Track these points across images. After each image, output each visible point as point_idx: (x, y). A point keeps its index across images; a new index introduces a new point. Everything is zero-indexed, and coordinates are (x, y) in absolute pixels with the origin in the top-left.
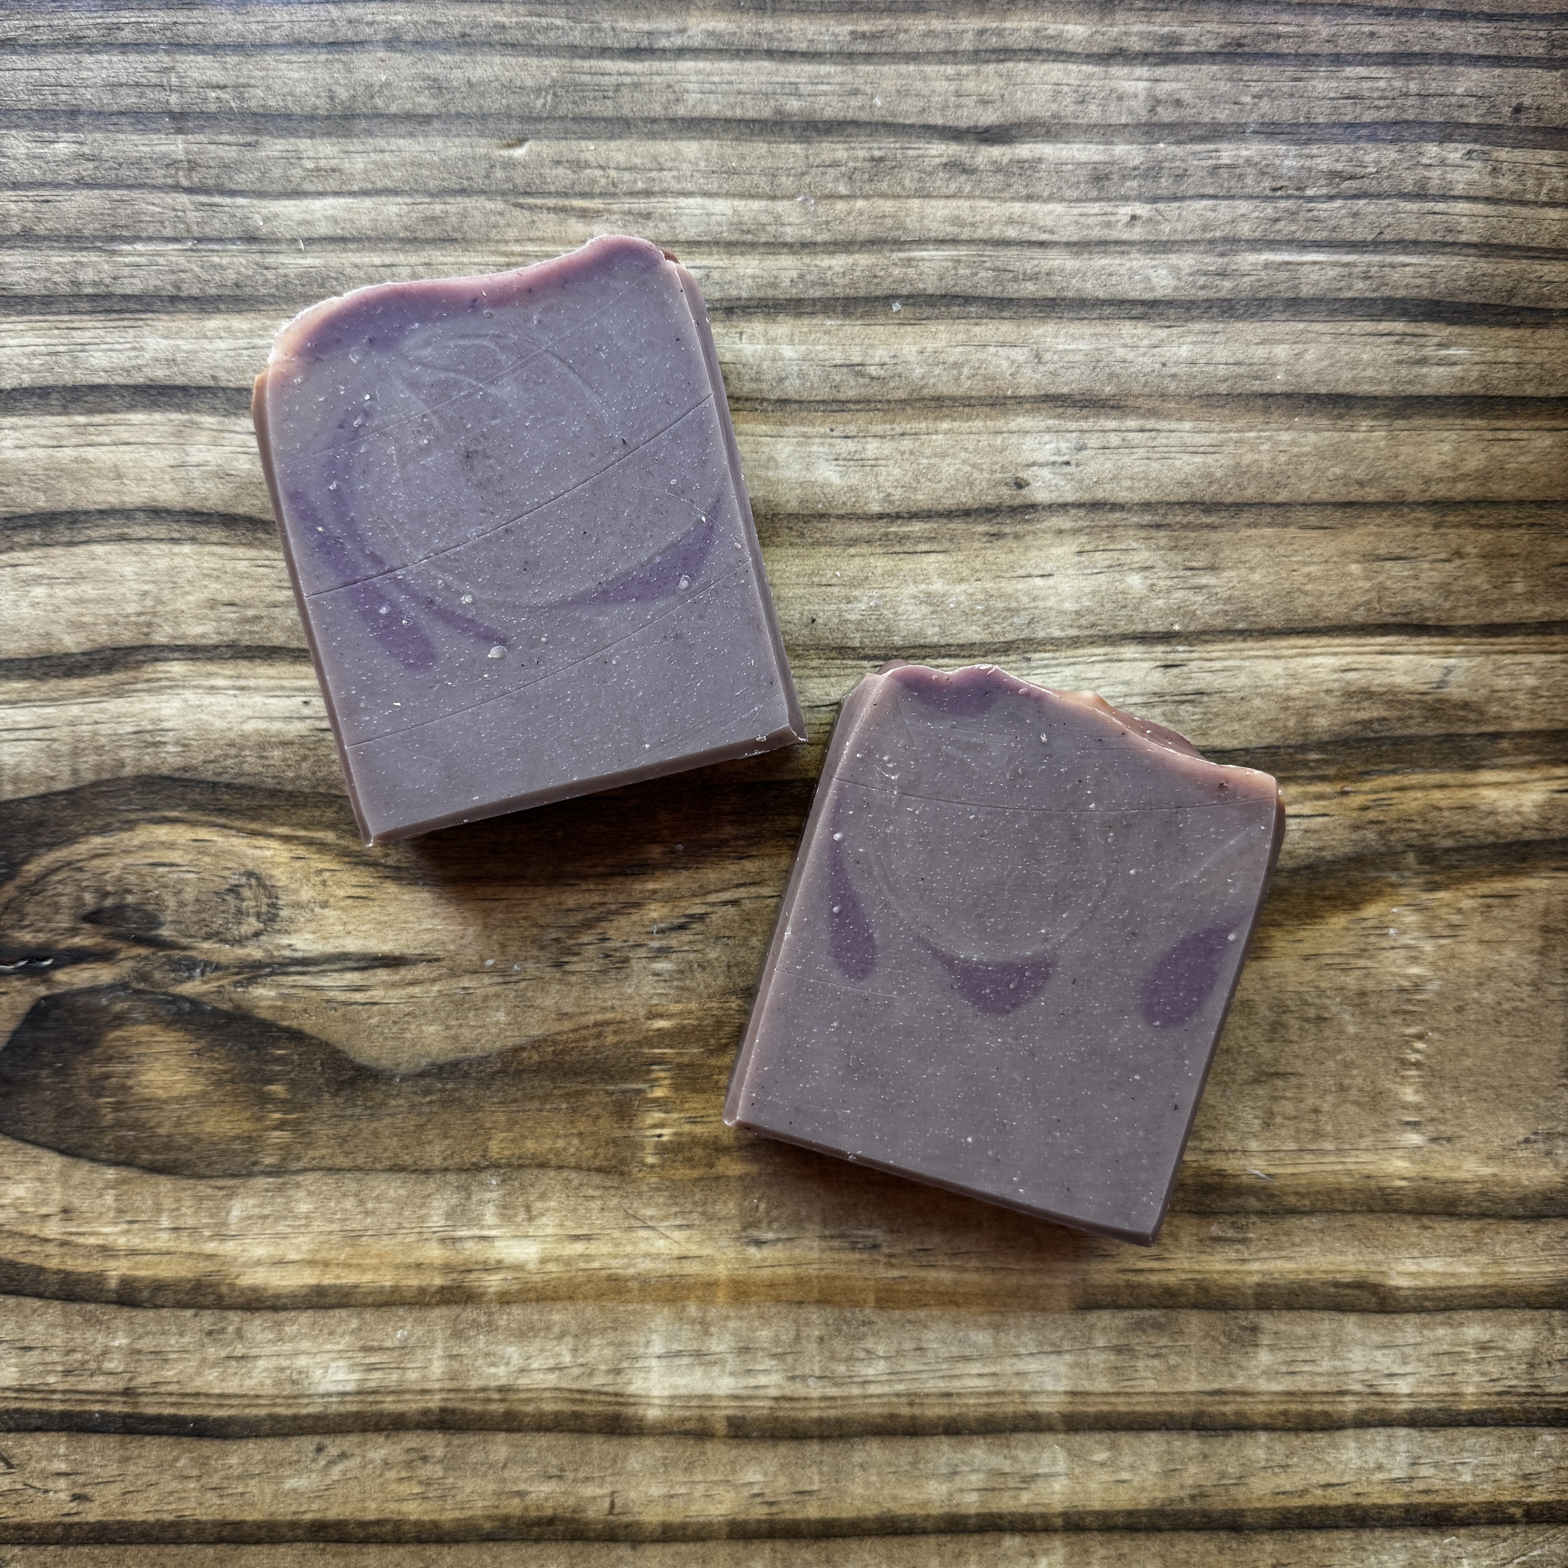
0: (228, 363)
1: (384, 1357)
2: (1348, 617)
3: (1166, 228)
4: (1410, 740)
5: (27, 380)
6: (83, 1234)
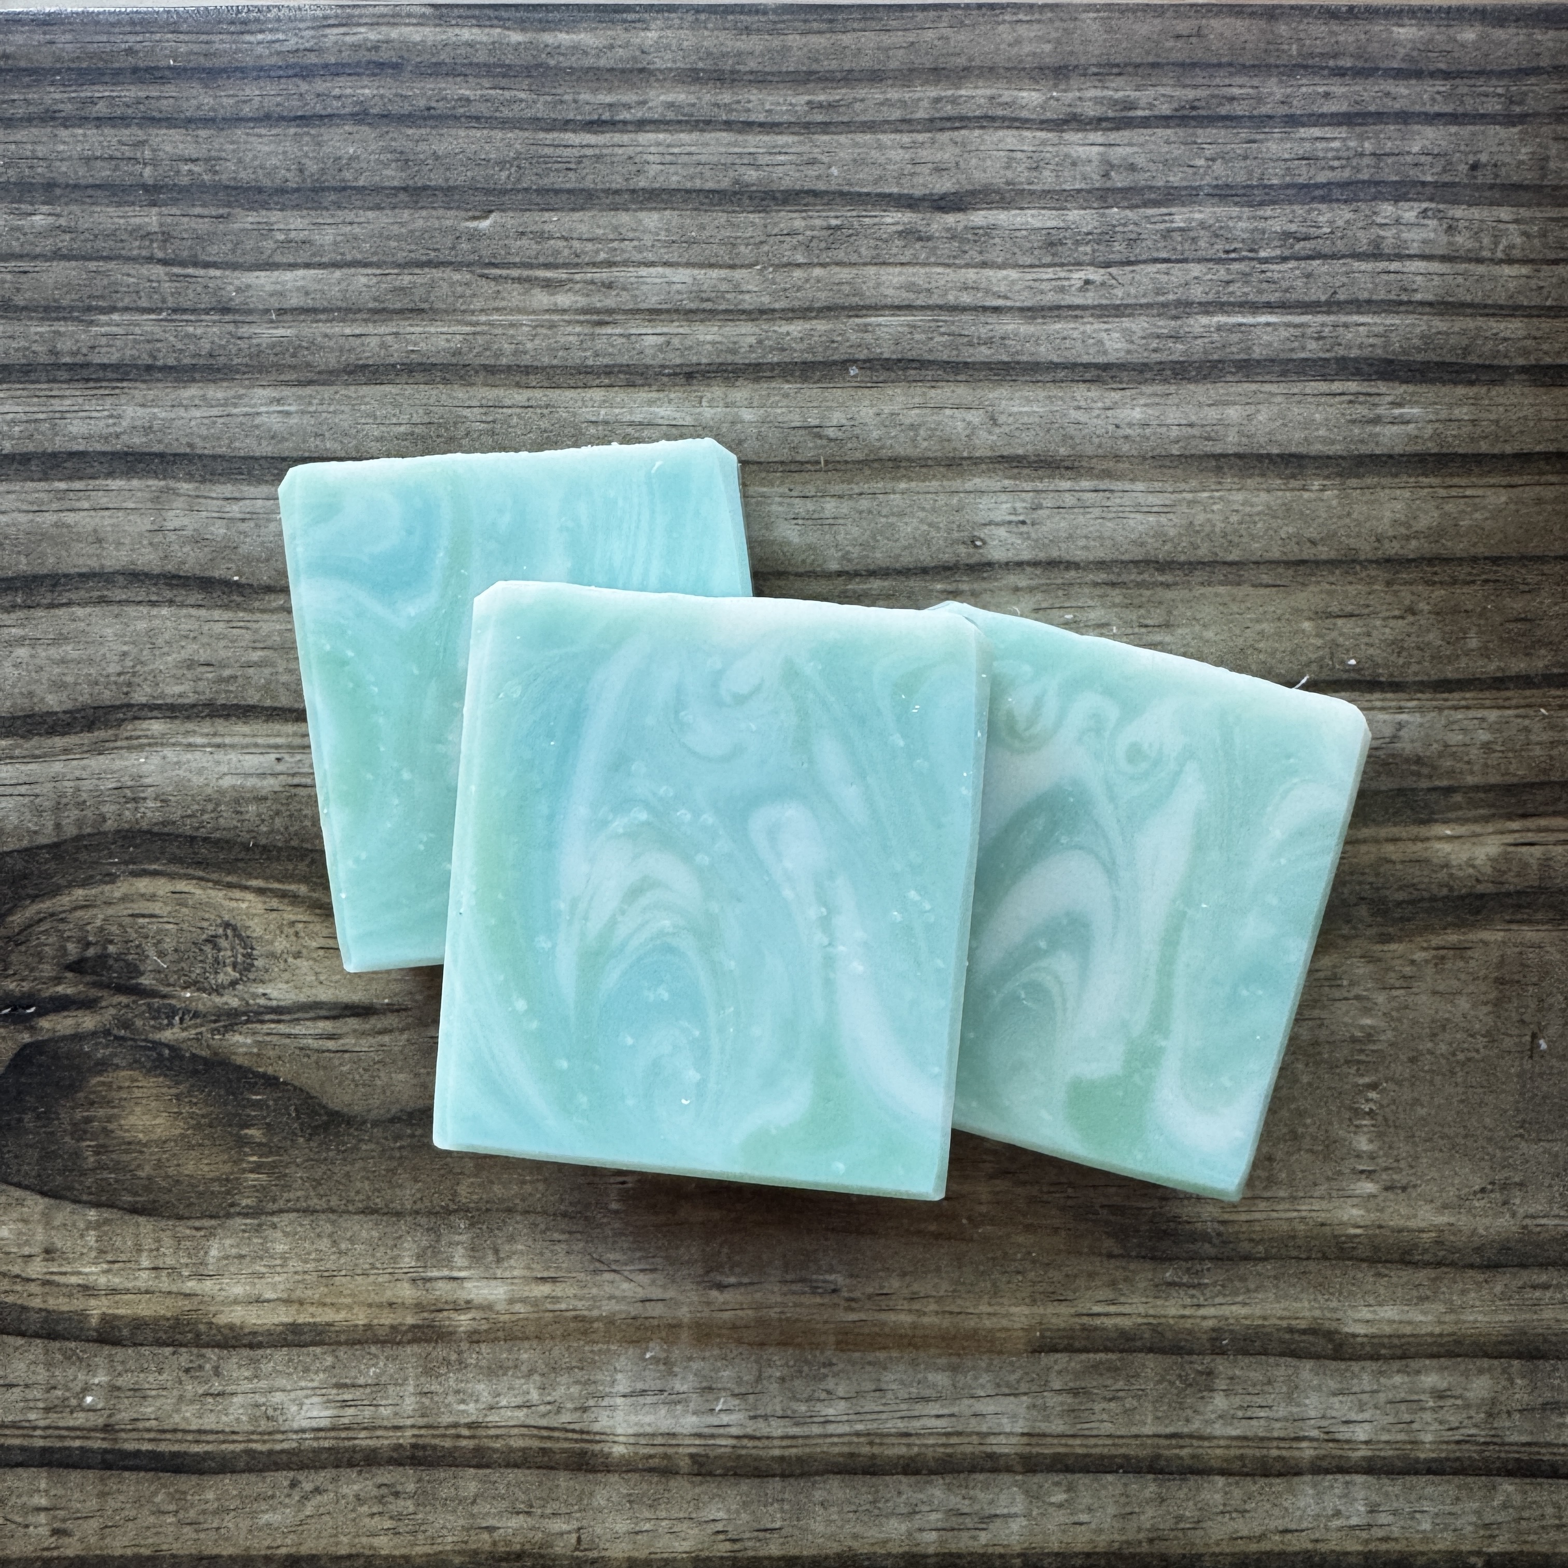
0: (204, 431)
1: (358, 1393)
2: (1299, 673)
3: (1119, 292)
5: (8, 446)
6: (65, 1274)
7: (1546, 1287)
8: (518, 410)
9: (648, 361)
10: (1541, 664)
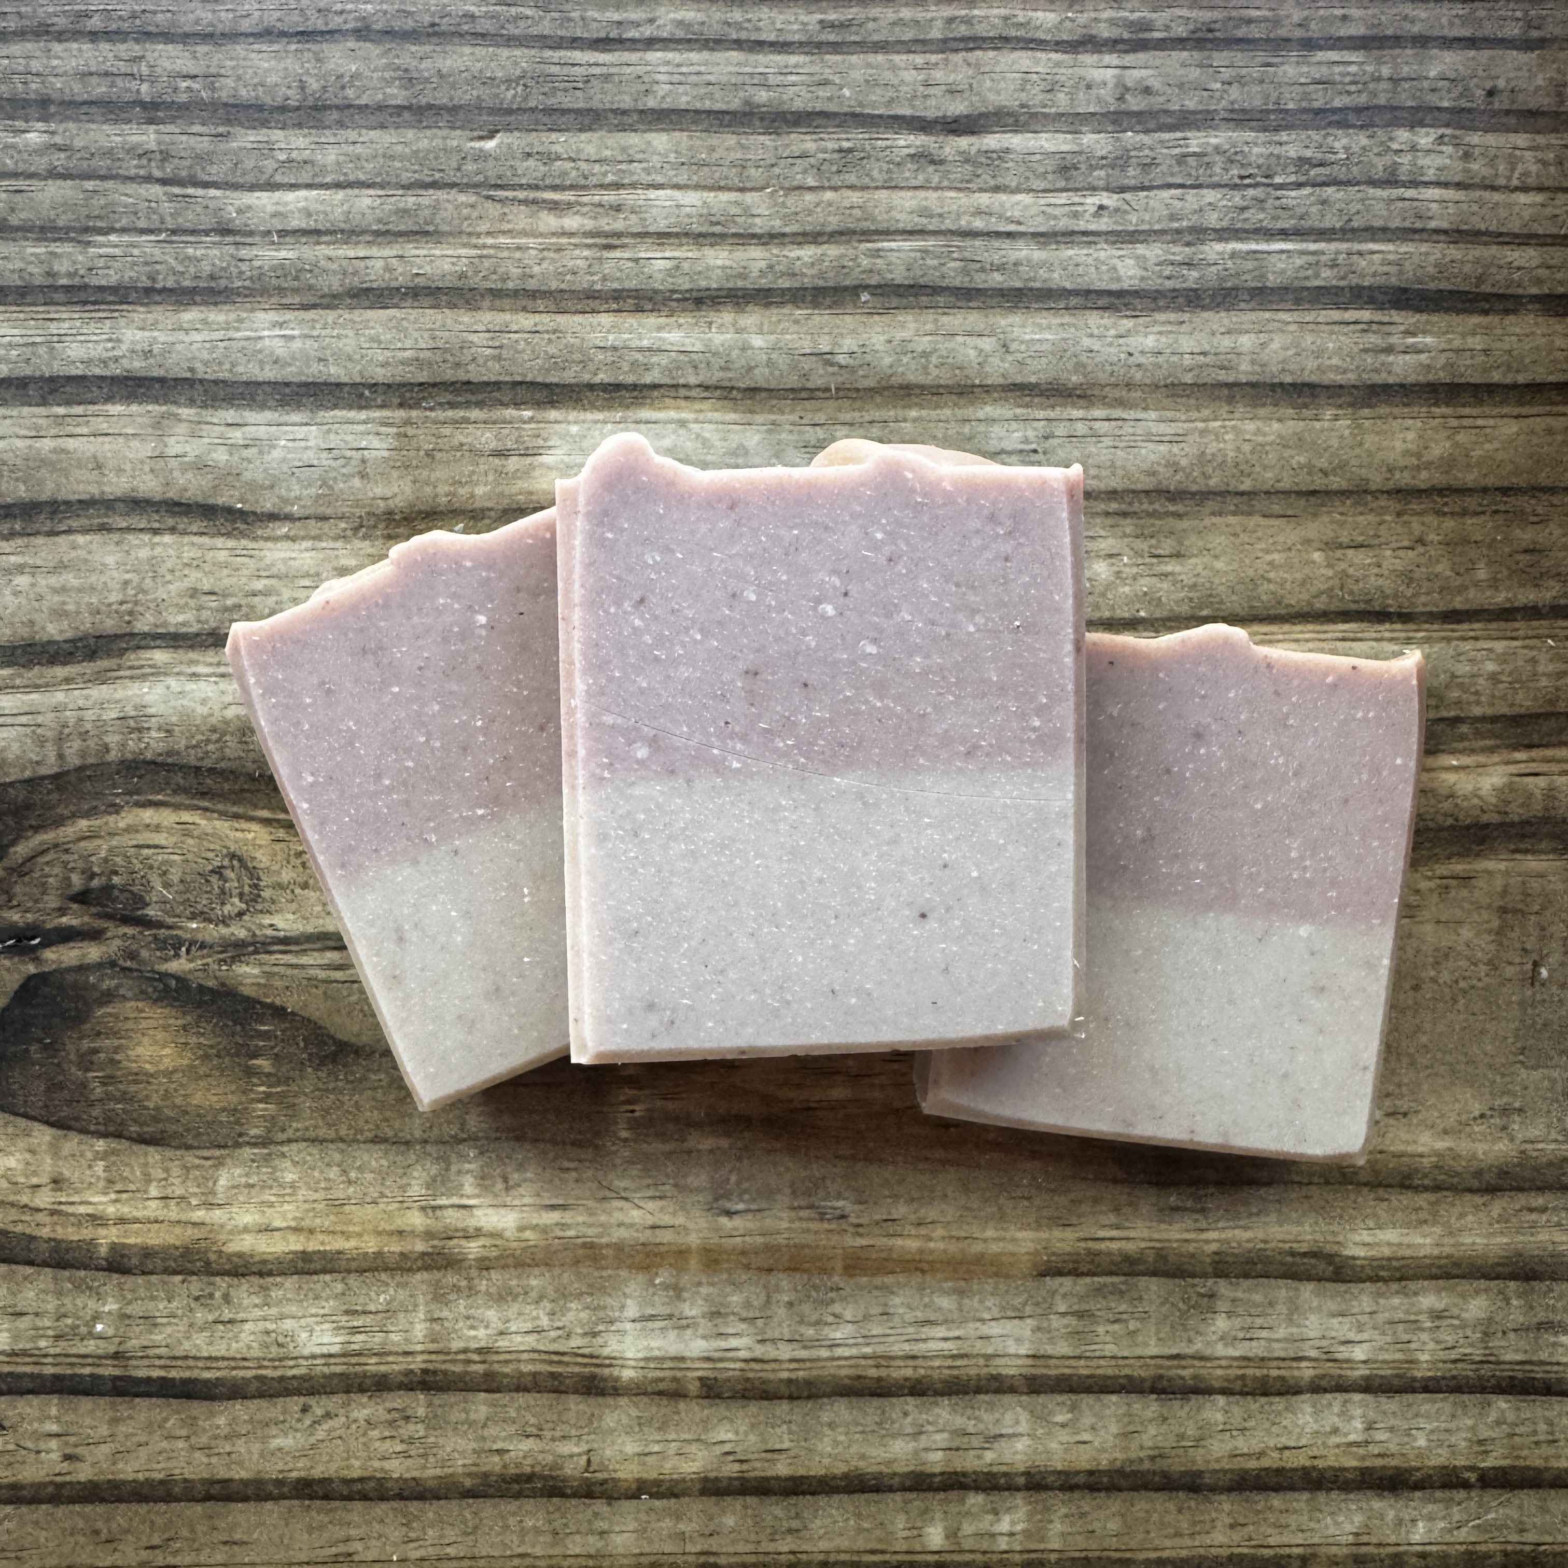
0: (205, 356)
1: (368, 1320)
2: (1309, 603)
3: (1134, 218)
6: (73, 1203)
7: (1543, 1210)
8: (527, 336)
9: (657, 286)
10: (1549, 595)
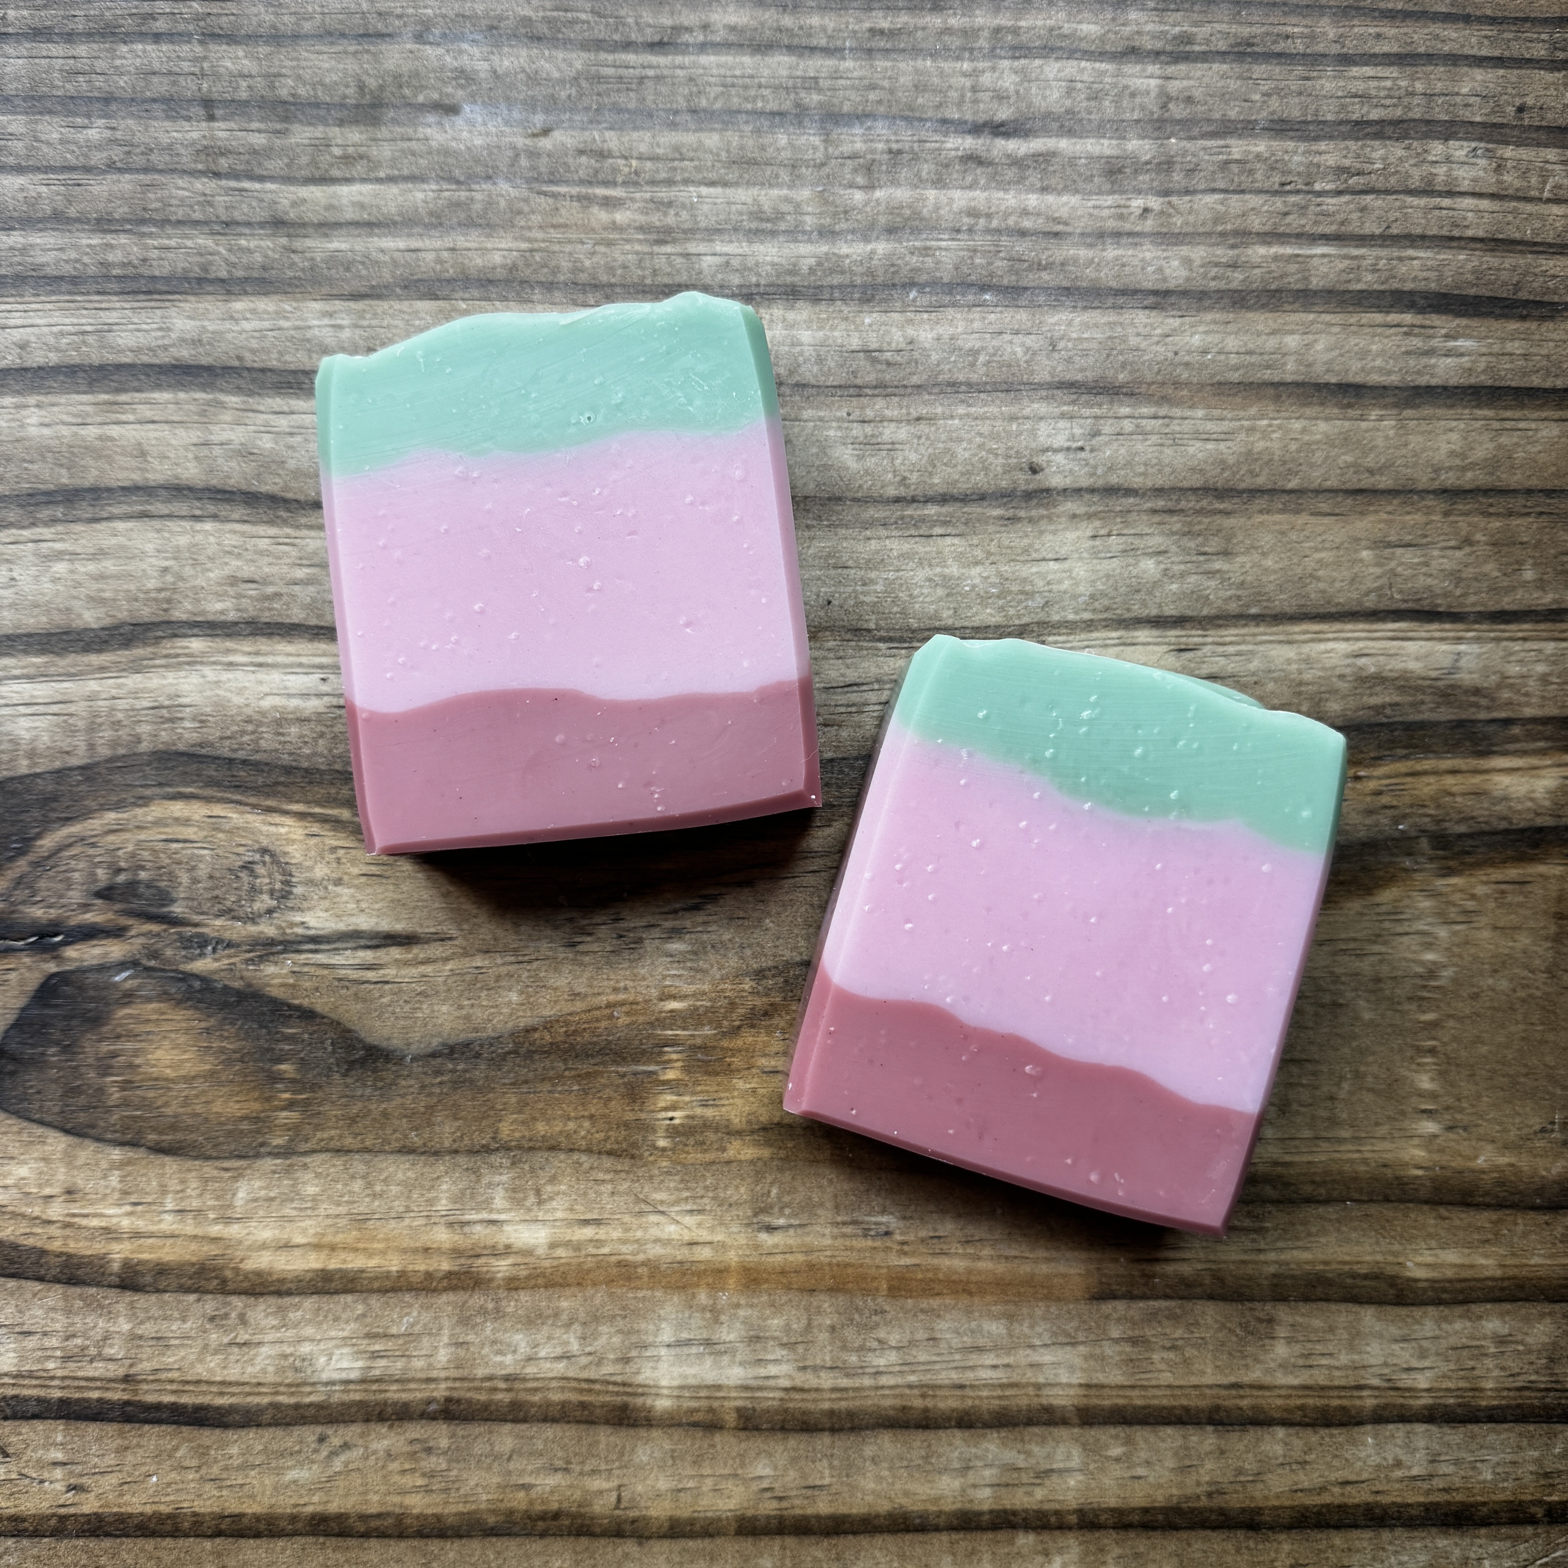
0: (254, 344)
1: (390, 1345)
2: (1360, 603)
3: (1178, 221)
4: (1422, 725)
5: (54, 358)
6: (87, 1216)
9: (707, 281)
